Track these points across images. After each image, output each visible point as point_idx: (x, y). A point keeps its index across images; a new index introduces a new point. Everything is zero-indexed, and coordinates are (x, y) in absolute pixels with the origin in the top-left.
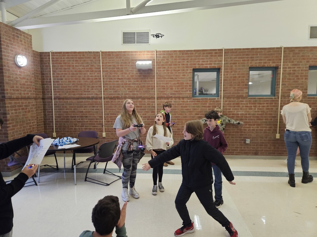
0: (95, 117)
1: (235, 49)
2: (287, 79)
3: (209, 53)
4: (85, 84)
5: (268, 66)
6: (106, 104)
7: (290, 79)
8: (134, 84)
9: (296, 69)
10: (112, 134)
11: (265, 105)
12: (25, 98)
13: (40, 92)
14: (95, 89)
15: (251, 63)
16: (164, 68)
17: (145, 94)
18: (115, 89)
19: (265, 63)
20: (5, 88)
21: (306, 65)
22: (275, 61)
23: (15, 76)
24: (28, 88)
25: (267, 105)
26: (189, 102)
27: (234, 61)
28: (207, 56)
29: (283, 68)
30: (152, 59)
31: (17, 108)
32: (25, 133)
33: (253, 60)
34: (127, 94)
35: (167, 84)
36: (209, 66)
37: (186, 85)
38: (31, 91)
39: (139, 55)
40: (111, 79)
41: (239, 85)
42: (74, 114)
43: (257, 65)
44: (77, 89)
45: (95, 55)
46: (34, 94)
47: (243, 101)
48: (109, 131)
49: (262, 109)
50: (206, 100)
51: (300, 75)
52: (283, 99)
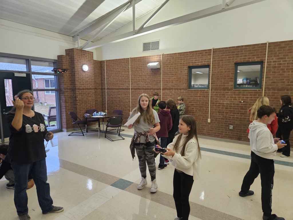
0: (126, 101)
1: (222, 48)
2: (272, 72)
3: (201, 53)
4: (122, 80)
5: (253, 61)
6: (132, 93)
7: (275, 72)
8: (148, 79)
9: (282, 62)
11: (249, 96)
12: (88, 89)
13: (100, 85)
14: (127, 83)
15: (236, 59)
16: (168, 67)
17: (155, 86)
18: (137, 83)
19: (250, 58)
20: (76, 83)
22: (260, 56)
23: (82, 77)
24: (90, 83)
25: (250, 96)
26: (185, 92)
27: (221, 58)
28: (199, 56)
29: (267, 62)
30: (160, 60)
31: (82, 94)
32: (87, 108)
33: (238, 57)
34: (144, 86)
35: (169, 78)
36: (200, 63)
37: (183, 80)
38: (91, 85)
39: (152, 58)
40: (135, 76)
41: (225, 79)
42: (116, 99)
43: (241, 61)
44: (117, 83)
45: (127, 60)
46: (93, 86)
47: (228, 93)
49: (246, 99)
50: (198, 91)
51: (285, 68)
52: (267, 91)
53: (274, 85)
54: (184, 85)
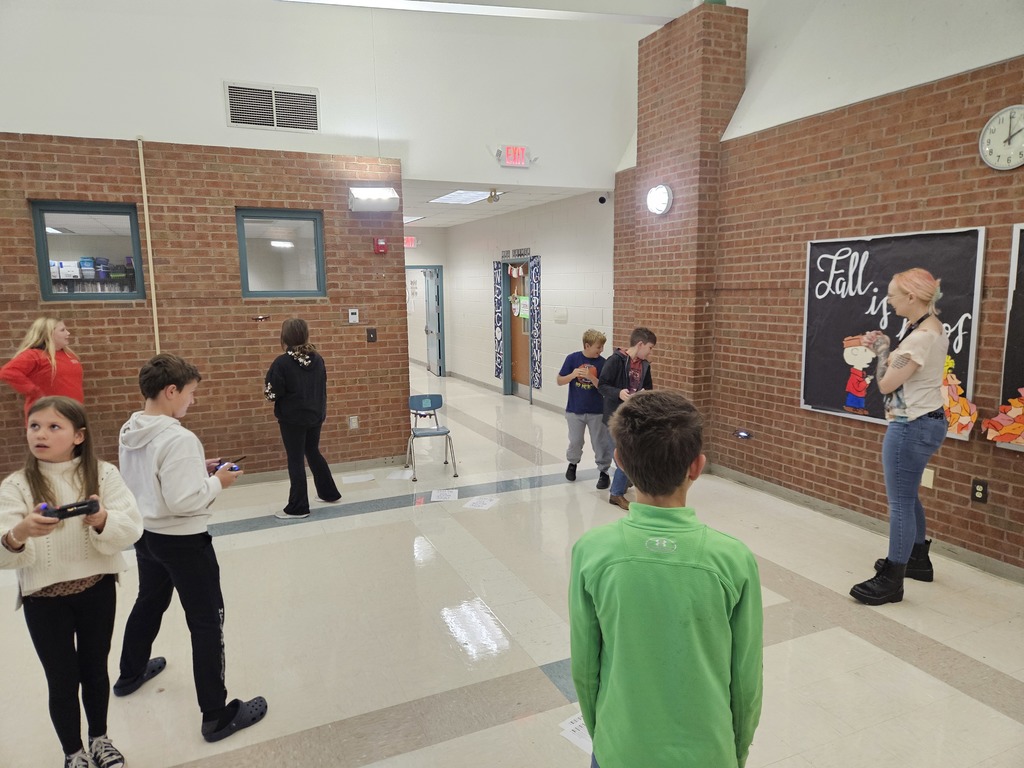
2: (171, 243)
5: (99, 199)
7: (180, 245)
9: (194, 213)
11: (106, 326)
19: (86, 188)
21: (224, 203)
22: (121, 185)
25: (112, 327)
29: (150, 207)
33: (36, 176)
43: (54, 194)
47: (21, 316)
49: (95, 339)
51: (210, 234)
52: (164, 308)
53: (184, 286)
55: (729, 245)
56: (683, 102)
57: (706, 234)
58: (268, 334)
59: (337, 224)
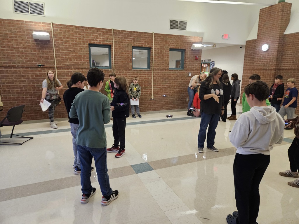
1: (122, 31)
3: (102, 32)
5: (145, 46)
7: (158, 57)
8: (31, 54)
9: (162, 50)
10: (11, 102)
11: (144, 75)
15: (133, 43)
16: (62, 40)
19: (143, 44)
21: (168, 47)
22: (149, 43)
27: (122, 40)
28: (100, 34)
29: (154, 48)
30: (49, 30)
33: (134, 41)
34: (24, 63)
35: (65, 55)
36: (102, 42)
37: (84, 58)
39: (35, 25)
41: (126, 60)
43: (137, 45)
47: (129, 72)
48: (7, 100)
51: (164, 54)
52: (155, 71)
53: (158, 66)
54: (86, 64)
55: (284, 59)
56: (275, 25)
57: (278, 56)
58: (173, 78)
59: (189, 52)
